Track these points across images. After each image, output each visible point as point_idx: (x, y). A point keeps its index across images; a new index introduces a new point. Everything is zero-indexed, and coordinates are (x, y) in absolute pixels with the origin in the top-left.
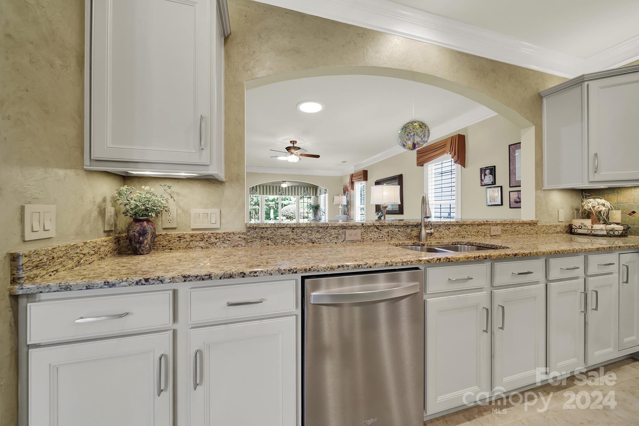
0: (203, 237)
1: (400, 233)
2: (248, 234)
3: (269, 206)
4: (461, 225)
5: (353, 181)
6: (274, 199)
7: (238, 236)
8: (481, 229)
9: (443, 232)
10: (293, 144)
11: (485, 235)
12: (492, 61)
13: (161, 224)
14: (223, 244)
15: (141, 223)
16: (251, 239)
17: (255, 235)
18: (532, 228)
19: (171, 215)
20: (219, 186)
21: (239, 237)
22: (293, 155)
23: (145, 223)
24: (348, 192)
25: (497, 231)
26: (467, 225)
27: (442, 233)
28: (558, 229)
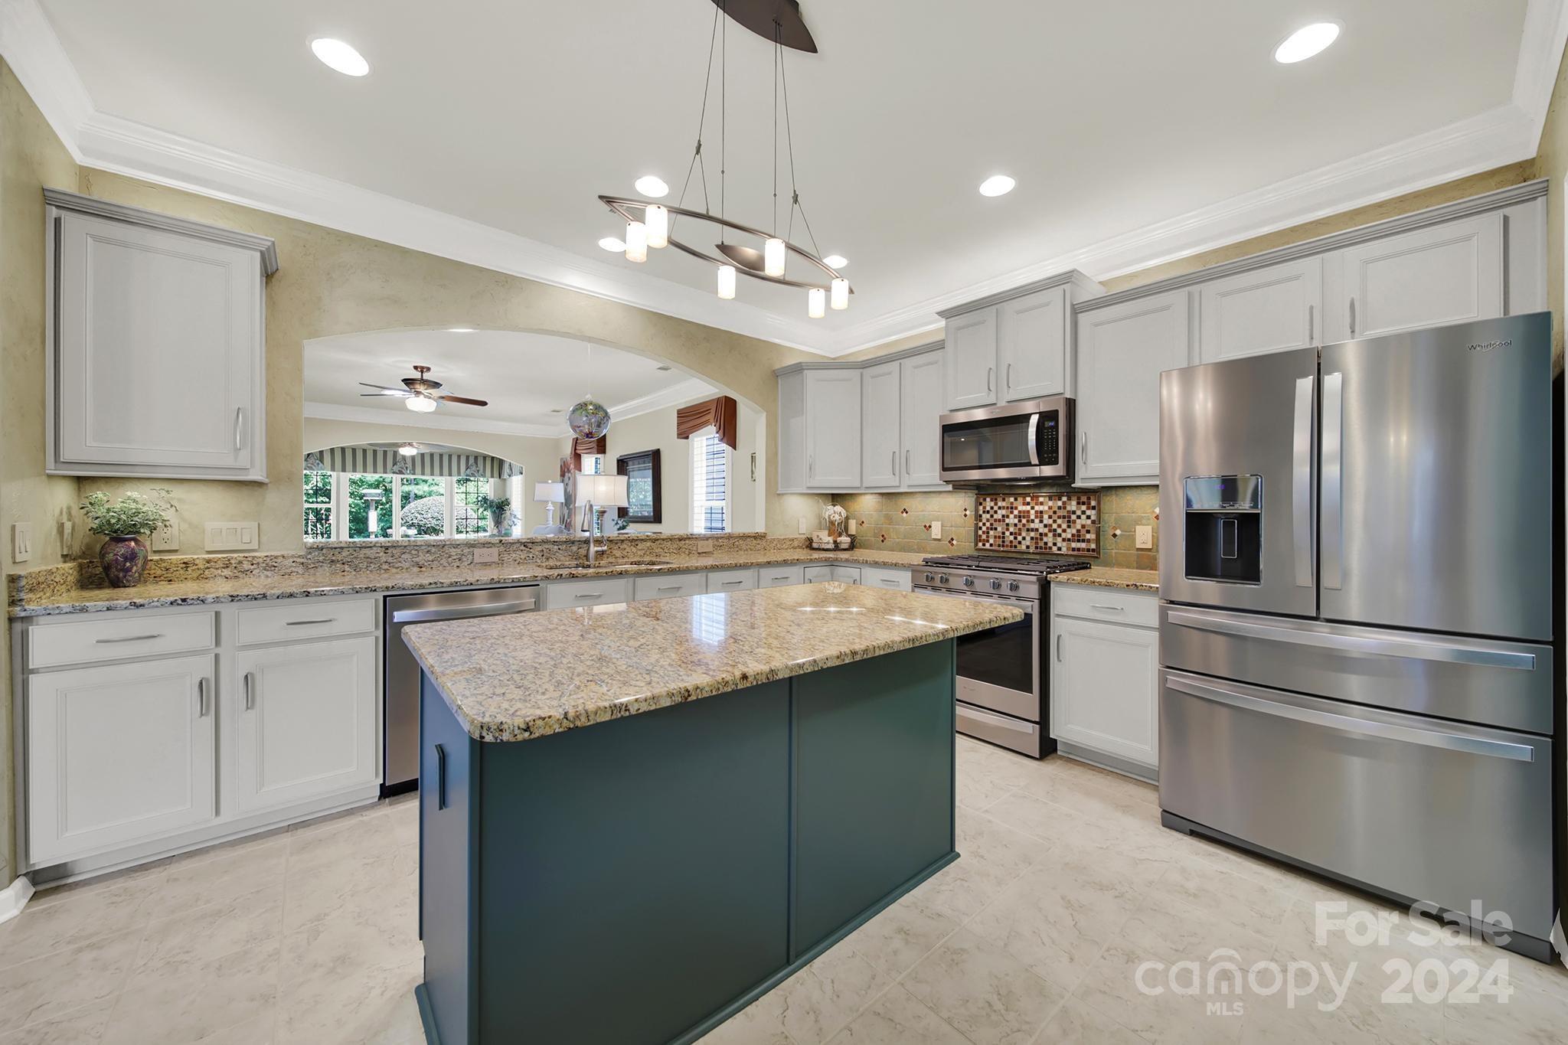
0: (227, 562)
1: (561, 552)
2: (309, 557)
3: (365, 498)
4: (654, 541)
5: (578, 452)
6: (381, 479)
7: (292, 560)
8: (685, 544)
9: (628, 549)
10: (422, 372)
11: (690, 553)
12: (705, 326)
13: (152, 543)
14: (265, 572)
15: (127, 543)
16: (314, 563)
17: (321, 559)
18: (758, 542)
19: (169, 532)
20: (256, 488)
21: (293, 562)
22: (422, 396)
23: (133, 544)
24: (570, 475)
25: (707, 546)
26: (663, 540)
27: (626, 551)
28: (796, 543)
